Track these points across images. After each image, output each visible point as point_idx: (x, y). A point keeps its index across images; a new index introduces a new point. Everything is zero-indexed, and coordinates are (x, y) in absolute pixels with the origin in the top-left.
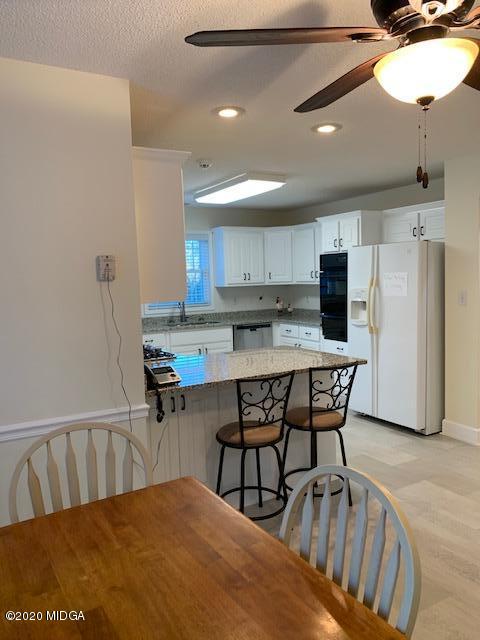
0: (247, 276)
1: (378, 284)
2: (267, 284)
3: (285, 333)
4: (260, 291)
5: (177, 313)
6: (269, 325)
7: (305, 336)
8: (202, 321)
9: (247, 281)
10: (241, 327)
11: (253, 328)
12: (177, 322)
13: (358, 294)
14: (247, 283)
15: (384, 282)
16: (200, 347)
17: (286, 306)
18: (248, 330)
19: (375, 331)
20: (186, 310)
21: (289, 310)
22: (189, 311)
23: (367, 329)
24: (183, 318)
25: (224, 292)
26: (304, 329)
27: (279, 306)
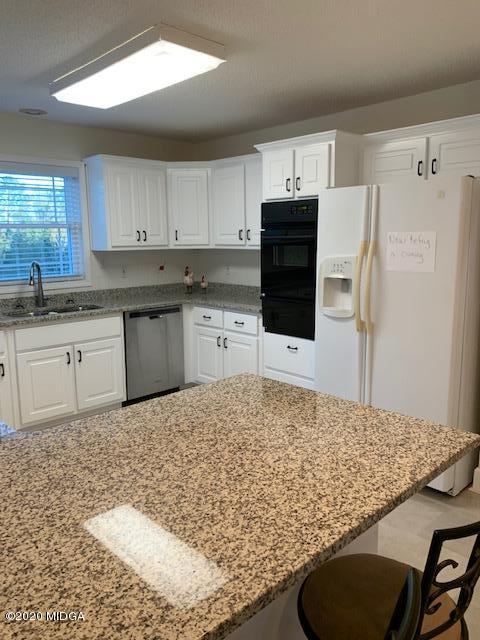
0: (142, 235)
1: (376, 252)
2: (172, 247)
3: (202, 321)
4: (161, 258)
5: (30, 291)
6: (177, 309)
7: (234, 327)
8: (72, 306)
9: (143, 243)
10: (135, 315)
11: (153, 314)
12: (30, 307)
13: (338, 267)
14: (142, 246)
15: (389, 249)
16: (68, 348)
17: (199, 279)
18: (147, 318)
19: (367, 328)
20: (45, 287)
21: (203, 285)
22: (49, 289)
23: (353, 324)
24: (40, 300)
25: (107, 259)
26: (231, 317)
27: (188, 280)
